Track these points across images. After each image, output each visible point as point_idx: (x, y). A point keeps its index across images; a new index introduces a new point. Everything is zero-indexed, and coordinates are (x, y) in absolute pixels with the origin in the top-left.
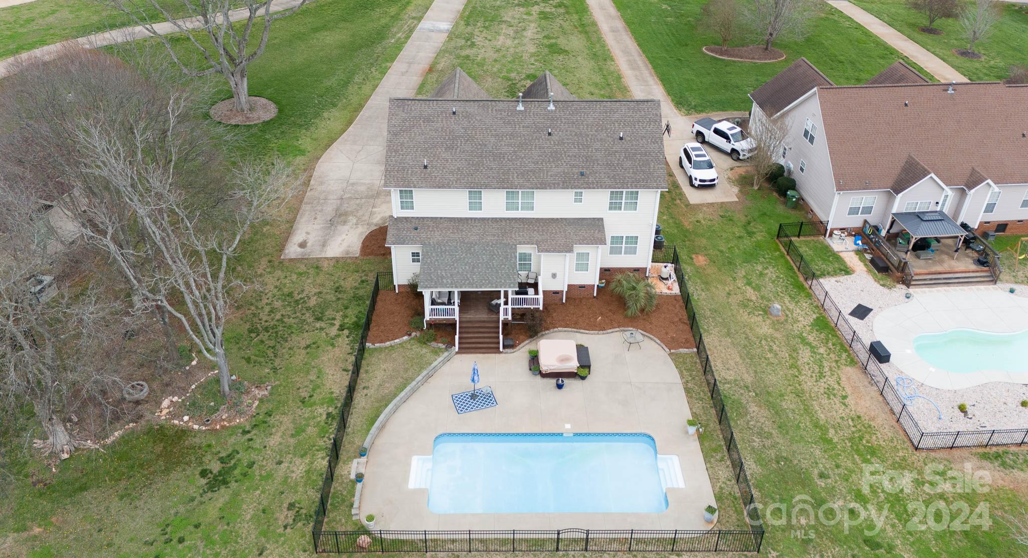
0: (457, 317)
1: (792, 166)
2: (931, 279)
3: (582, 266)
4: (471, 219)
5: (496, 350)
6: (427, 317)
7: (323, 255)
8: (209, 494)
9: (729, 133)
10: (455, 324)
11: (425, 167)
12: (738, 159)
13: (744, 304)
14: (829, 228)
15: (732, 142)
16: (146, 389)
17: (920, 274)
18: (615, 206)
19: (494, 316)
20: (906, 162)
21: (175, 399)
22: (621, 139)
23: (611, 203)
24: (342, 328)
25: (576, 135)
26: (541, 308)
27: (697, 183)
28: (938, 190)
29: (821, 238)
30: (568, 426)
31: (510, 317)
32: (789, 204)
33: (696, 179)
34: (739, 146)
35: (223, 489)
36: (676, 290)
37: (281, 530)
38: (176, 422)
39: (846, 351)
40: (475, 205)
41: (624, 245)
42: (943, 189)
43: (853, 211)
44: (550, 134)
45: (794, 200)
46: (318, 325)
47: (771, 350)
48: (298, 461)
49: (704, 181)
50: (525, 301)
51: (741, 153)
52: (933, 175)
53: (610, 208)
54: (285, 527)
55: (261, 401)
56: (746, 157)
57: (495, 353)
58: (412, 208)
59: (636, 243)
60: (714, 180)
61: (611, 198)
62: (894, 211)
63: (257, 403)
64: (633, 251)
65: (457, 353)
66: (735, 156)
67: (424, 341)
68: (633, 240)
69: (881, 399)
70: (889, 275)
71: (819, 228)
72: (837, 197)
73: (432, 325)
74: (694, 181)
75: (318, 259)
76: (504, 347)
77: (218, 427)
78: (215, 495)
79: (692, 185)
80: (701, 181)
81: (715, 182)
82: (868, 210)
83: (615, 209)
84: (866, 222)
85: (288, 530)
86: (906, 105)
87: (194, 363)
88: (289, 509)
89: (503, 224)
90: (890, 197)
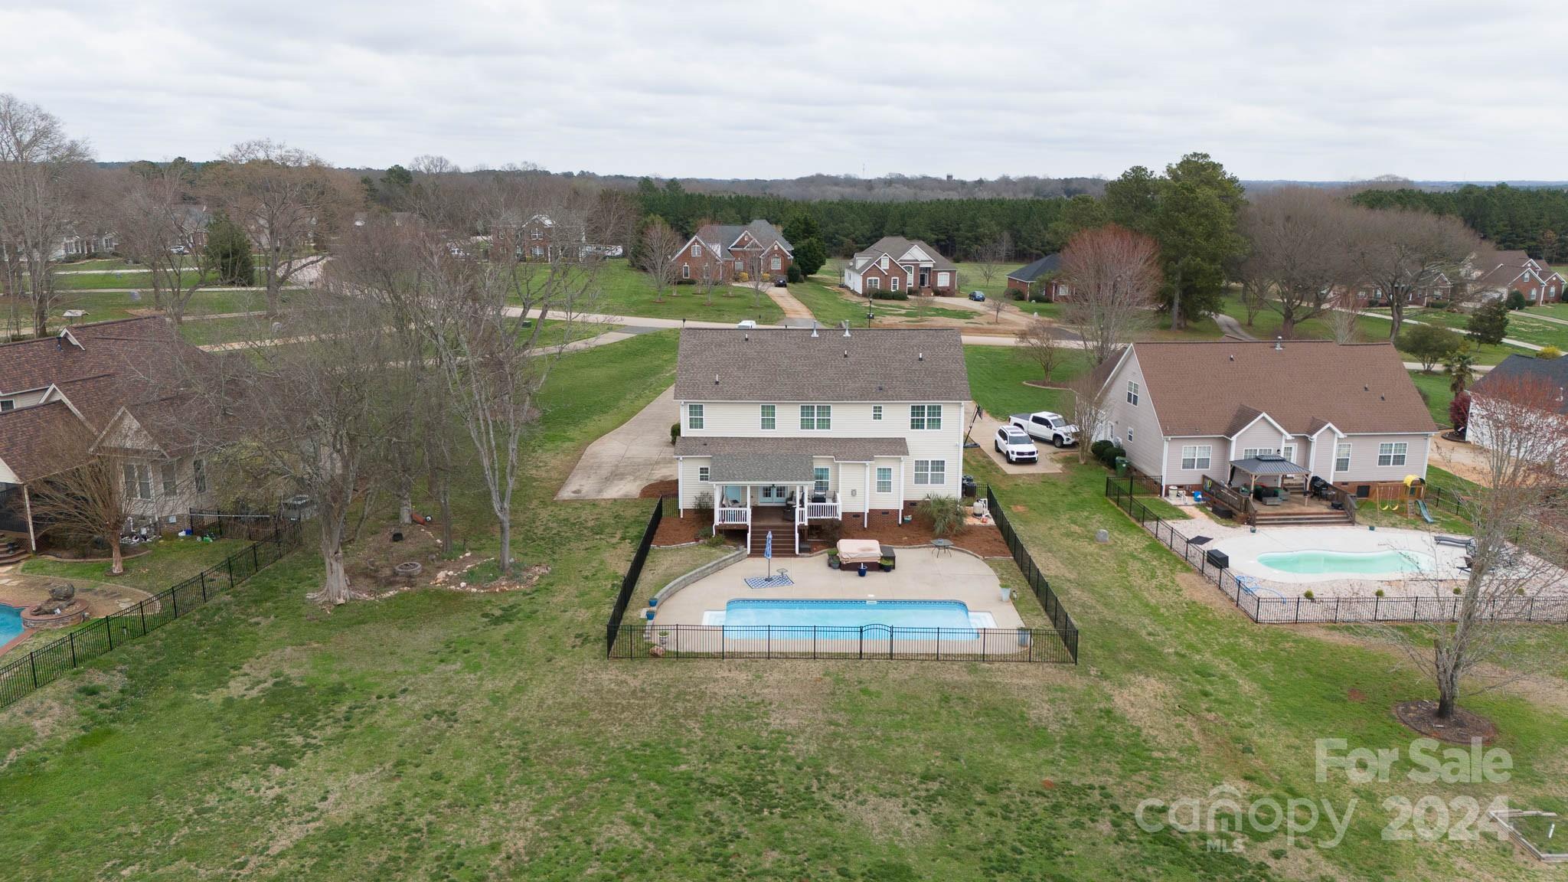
0: (749, 522)
1: (1120, 440)
2: (1279, 519)
3: (884, 486)
4: (764, 438)
5: (792, 554)
6: (717, 522)
7: (600, 497)
8: (493, 627)
9: (1049, 419)
10: (747, 531)
11: (717, 383)
12: (1063, 446)
13: (1069, 535)
14: (1164, 485)
15: (1054, 427)
16: (420, 566)
17: (1263, 515)
18: (917, 424)
19: (789, 524)
20: (1239, 411)
21: (451, 573)
22: (921, 359)
23: (913, 420)
24: (623, 538)
25: (873, 356)
26: (840, 519)
27: (1014, 457)
28: (1275, 435)
29: (1157, 497)
30: (871, 596)
31: (806, 523)
32: (1119, 471)
33: (1013, 453)
34: (1061, 430)
35: (506, 624)
36: (991, 522)
37: (570, 649)
38: (453, 587)
39: (1181, 563)
40: (768, 423)
41: (929, 472)
42: (1281, 434)
43: (1188, 464)
44: (846, 356)
45: (1124, 465)
46: (598, 537)
47: (1097, 562)
48: (583, 611)
49: (1022, 454)
50: (823, 510)
51: (1065, 437)
52: (1264, 414)
53: (913, 427)
54: (574, 647)
55: (542, 576)
56: (1070, 442)
57: (791, 556)
58: (702, 427)
59: (943, 469)
60: (1033, 453)
61: (913, 414)
62: (1232, 459)
63: (537, 578)
64: (939, 480)
65: (749, 556)
66: (1058, 444)
67: (714, 545)
68: (939, 465)
69: (1219, 592)
70: (1234, 520)
71: (1155, 487)
72: (1166, 445)
73: (720, 530)
74: (1011, 455)
75: (594, 500)
76: (801, 551)
77: (497, 590)
78: (499, 627)
79: (1010, 462)
80: (1018, 453)
81: (1035, 456)
82: (1204, 463)
83: (918, 427)
84: (1205, 477)
85: (577, 648)
86: (1232, 359)
87: (467, 555)
88: (576, 637)
89: (798, 441)
90: (1225, 443)
